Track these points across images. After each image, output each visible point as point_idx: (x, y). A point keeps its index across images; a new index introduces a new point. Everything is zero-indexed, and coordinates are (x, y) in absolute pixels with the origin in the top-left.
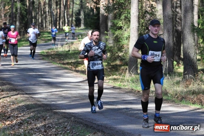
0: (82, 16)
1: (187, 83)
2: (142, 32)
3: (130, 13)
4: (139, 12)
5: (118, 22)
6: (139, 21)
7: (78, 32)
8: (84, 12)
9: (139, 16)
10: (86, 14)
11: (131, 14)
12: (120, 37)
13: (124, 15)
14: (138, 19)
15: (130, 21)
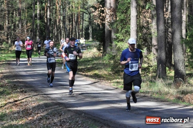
0: (90, 31)
1: (177, 85)
2: (140, 43)
3: (129, 28)
4: (137, 27)
5: (120, 35)
6: (137, 34)
7: (87, 43)
8: (92, 28)
9: (137, 30)
10: (93, 29)
11: (131, 29)
12: (122, 48)
13: (125, 29)
14: (137, 33)
15: (130, 34)
